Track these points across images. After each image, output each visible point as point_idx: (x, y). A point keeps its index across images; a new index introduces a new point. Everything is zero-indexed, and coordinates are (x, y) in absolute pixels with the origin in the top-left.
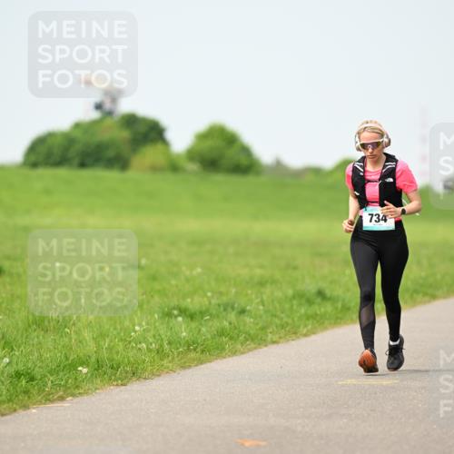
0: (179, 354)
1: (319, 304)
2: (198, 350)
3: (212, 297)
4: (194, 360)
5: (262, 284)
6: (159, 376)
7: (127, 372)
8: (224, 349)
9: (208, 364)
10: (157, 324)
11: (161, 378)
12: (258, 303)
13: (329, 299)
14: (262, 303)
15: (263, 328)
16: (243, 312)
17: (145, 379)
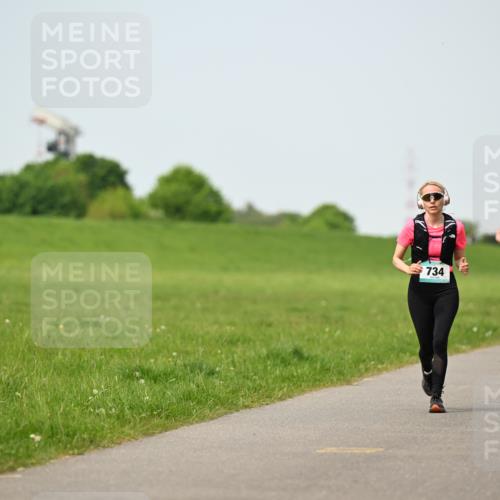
0: (141, 419)
1: (296, 365)
2: (163, 415)
3: (178, 356)
4: (158, 426)
5: (232, 342)
6: (120, 444)
7: (84, 440)
8: (190, 414)
9: (174, 432)
10: (117, 387)
11: (122, 446)
12: (228, 363)
13: (307, 359)
14: (233, 363)
15: (234, 392)
16: (212, 373)
17: (104, 447)
